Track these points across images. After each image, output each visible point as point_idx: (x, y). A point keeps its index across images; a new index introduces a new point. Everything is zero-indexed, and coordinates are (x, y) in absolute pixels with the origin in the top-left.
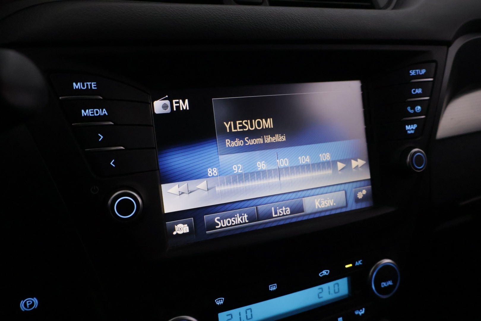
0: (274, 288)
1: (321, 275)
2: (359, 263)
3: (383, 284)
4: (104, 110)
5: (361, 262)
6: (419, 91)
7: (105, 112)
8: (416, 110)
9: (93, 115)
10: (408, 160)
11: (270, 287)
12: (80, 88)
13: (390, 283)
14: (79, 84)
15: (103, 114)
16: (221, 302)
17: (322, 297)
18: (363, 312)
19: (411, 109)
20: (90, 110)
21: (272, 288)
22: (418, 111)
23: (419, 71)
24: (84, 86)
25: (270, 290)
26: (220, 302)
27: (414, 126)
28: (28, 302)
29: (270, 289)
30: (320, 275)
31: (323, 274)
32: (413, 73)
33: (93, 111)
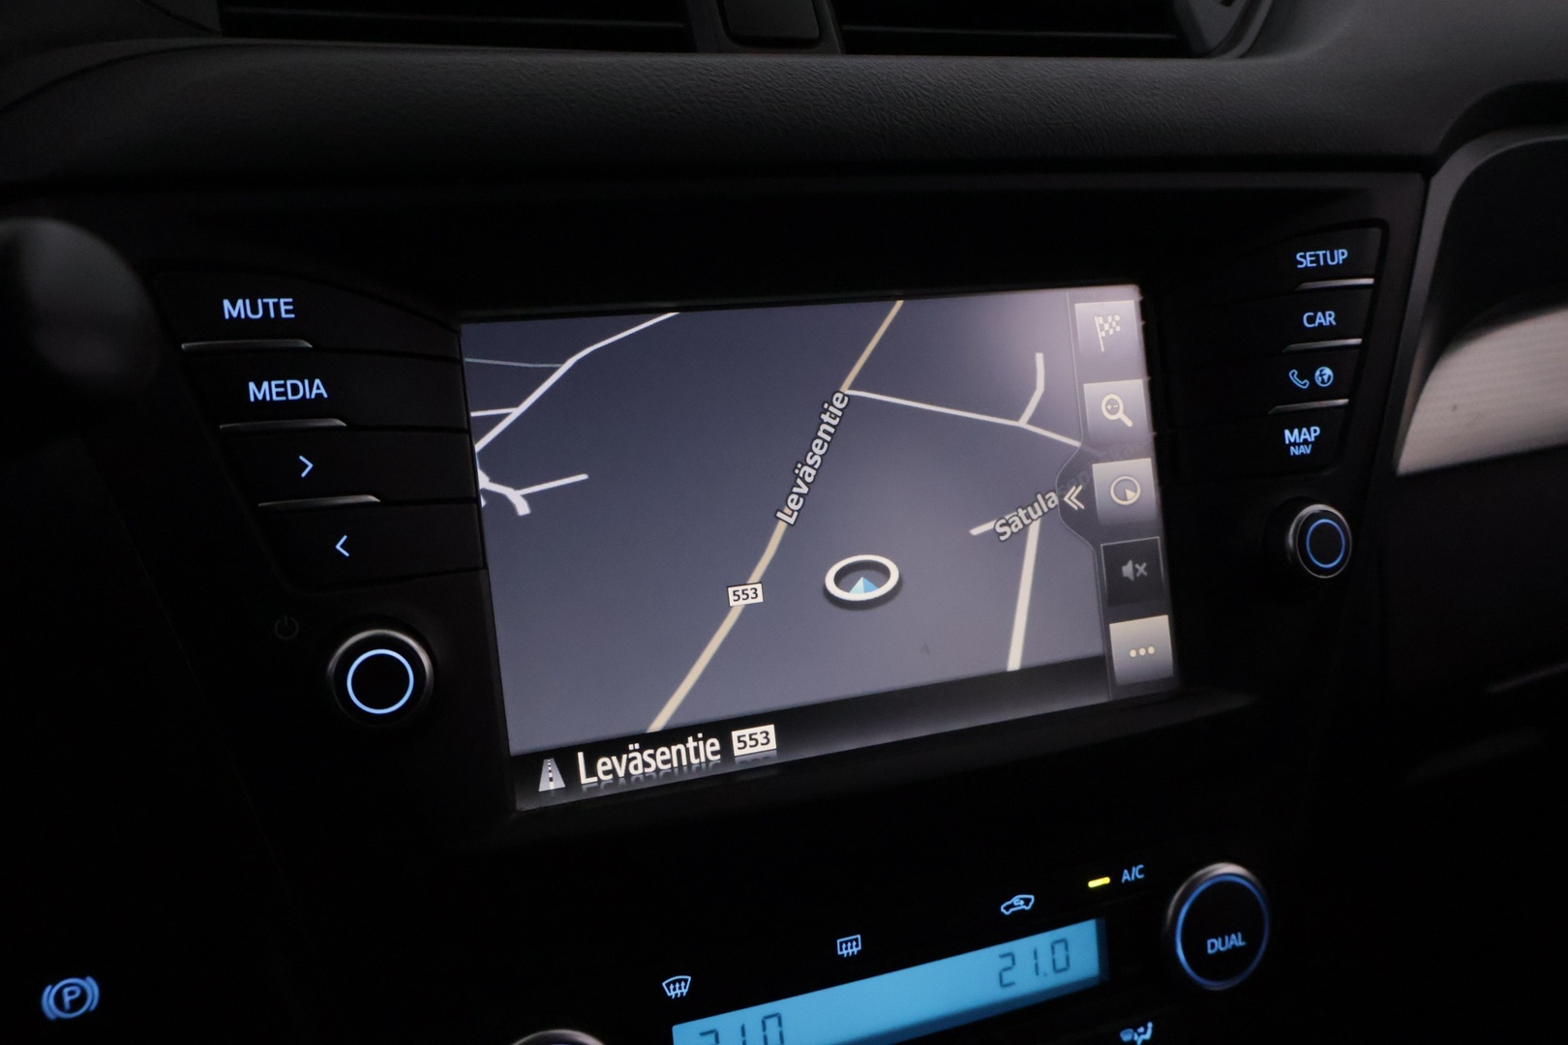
0: (852, 947)
1: (1007, 908)
2: (1133, 874)
3: (1213, 945)
4: (317, 382)
5: (1140, 872)
6: (1327, 318)
7: (319, 388)
8: (1318, 381)
9: (284, 398)
10: (1290, 541)
11: (841, 944)
12: (243, 316)
13: (1236, 941)
14: (240, 303)
15: (313, 396)
16: (680, 988)
17: (1011, 984)
18: (1148, 1036)
19: (1301, 377)
20: (273, 383)
21: (846, 949)
22: (1323, 382)
23: (1325, 256)
24: (255, 311)
25: (840, 953)
26: (677, 988)
27: (1314, 432)
28: (66, 990)
29: (841, 950)
30: (1003, 910)
31: (1012, 906)
32: (1305, 260)
33: (284, 386)
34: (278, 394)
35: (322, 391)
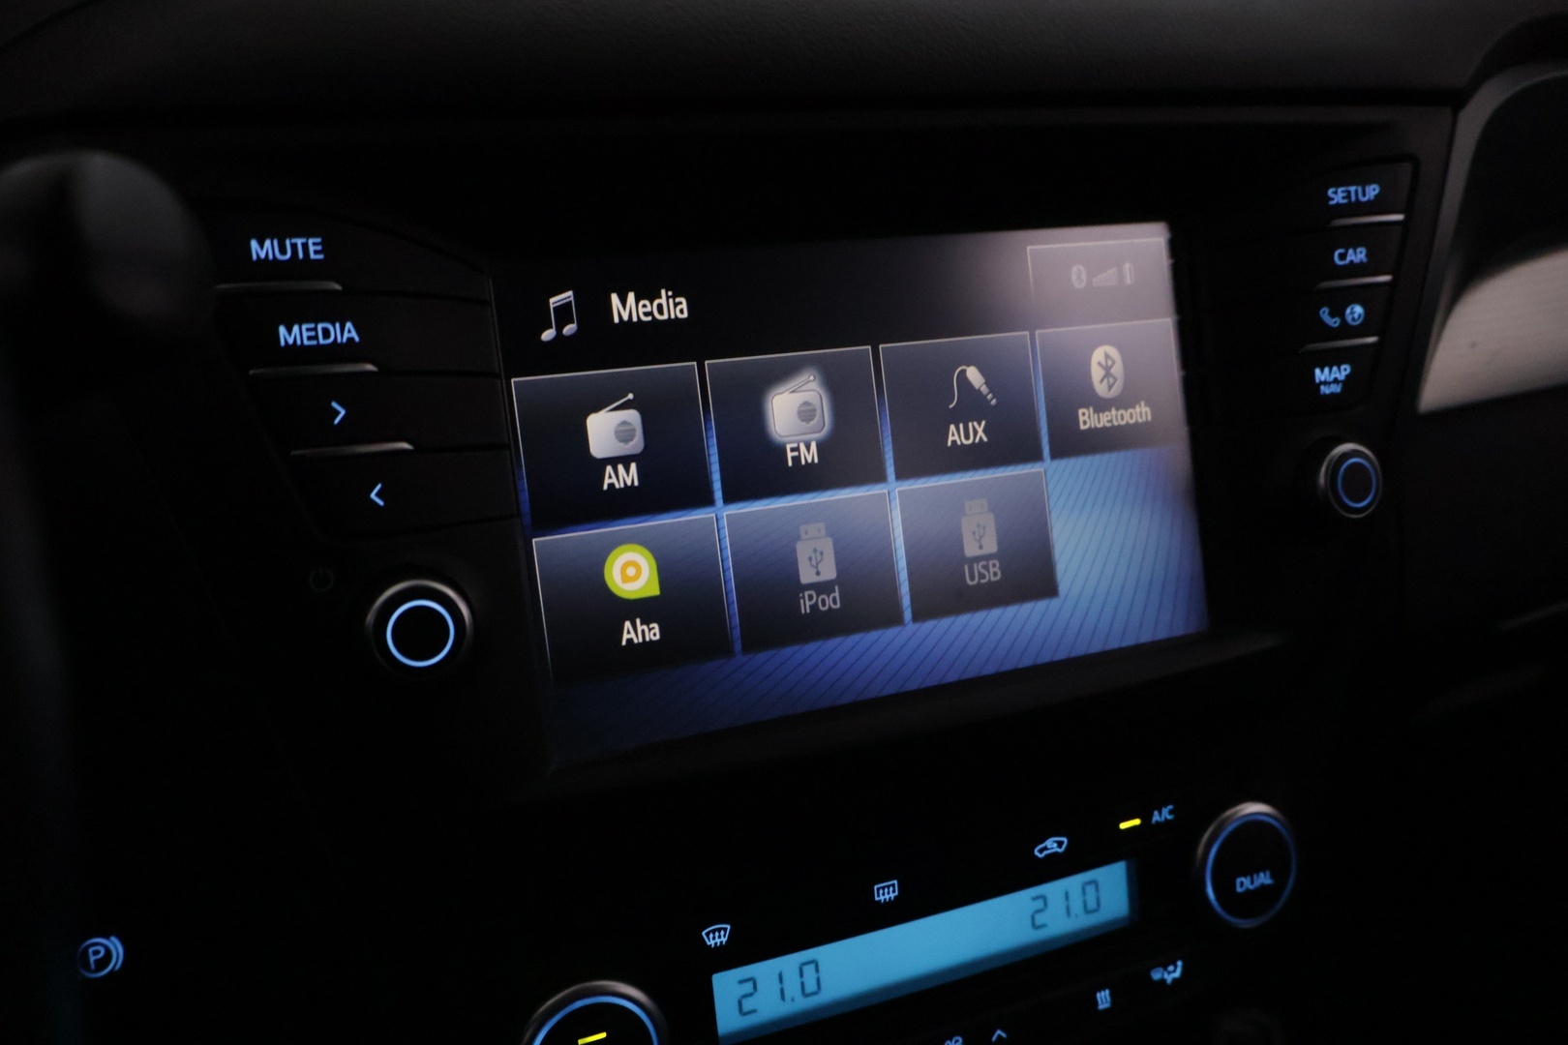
0: (888, 893)
1: (1041, 851)
2: (1163, 815)
3: (1242, 884)
4: (349, 325)
5: (1171, 812)
6: (1358, 255)
7: (350, 332)
8: (1349, 318)
9: (314, 343)
10: (1322, 480)
11: (878, 889)
12: (271, 257)
13: (1264, 879)
14: (268, 243)
15: (345, 340)
16: (719, 937)
17: (1043, 926)
18: (1177, 974)
19: (1332, 315)
20: (304, 327)
21: (883, 894)
22: (1353, 319)
23: (1356, 192)
24: (283, 251)
25: (877, 899)
26: (716, 937)
27: (1343, 372)
28: (91, 950)
29: (879, 896)
30: (1036, 853)
31: (1046, 848)
32: (1337, 196)
33: (315, 329)
34: (309, 338)
35: (354, 334)
